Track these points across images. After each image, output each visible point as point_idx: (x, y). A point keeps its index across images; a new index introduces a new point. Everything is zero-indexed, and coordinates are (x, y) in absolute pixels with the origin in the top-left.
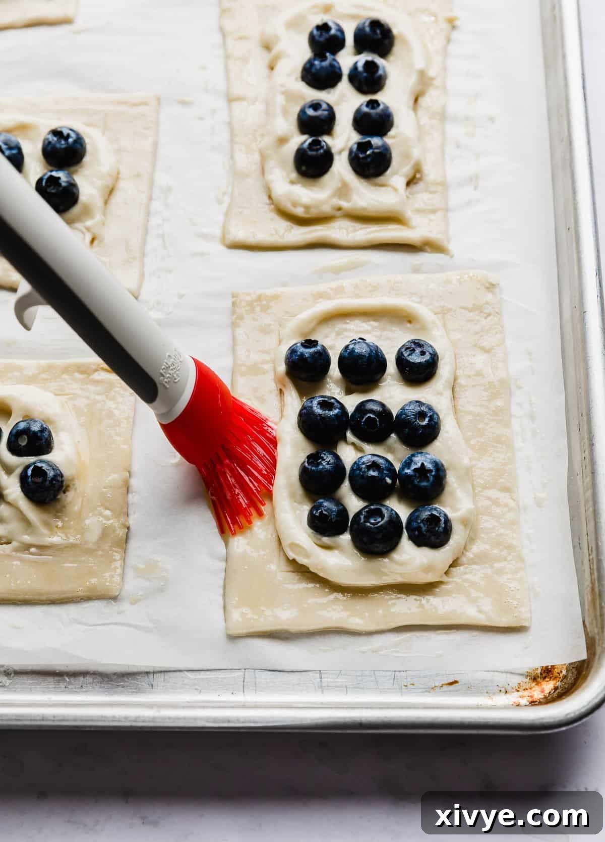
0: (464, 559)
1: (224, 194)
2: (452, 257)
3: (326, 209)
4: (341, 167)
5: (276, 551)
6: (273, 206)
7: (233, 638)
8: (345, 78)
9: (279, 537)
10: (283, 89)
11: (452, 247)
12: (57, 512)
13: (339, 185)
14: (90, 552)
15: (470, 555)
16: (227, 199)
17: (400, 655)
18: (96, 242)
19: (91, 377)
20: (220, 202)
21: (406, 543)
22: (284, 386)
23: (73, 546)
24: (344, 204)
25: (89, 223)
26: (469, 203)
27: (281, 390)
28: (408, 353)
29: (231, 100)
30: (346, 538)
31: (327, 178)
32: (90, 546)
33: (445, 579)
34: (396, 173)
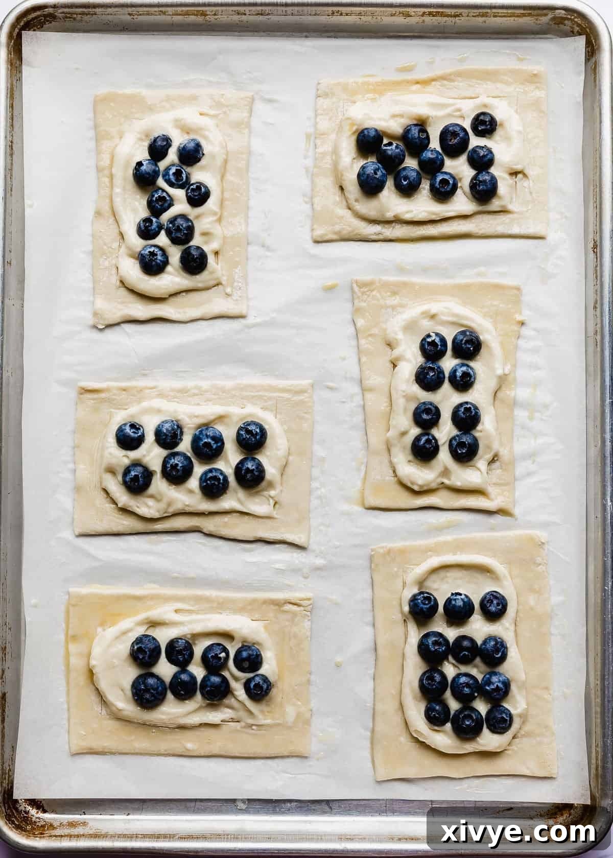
0: (519, 735)
1: (362, 463)
2: (516, 519)
3: (434, 485)
4: (444, 455)
5: (404, 730)
6: (396, 479)
7: (379, 782)
8: (447, 381)
9: (406, 720)
10: (404, 394)
11: (517, 511)
12: (267, 702)
13: (443, 469)
14: (290, 728)
15: (522, 732)
16: (363, 468)
17: (479, 792)
18: (277, 506)
19: (282, 609)
20: (359, 470)
21: (485, 731)
22: (407, 618)
23: (279, 725)
24: (446, 481)
25: (273, 493)
26: (529, 474)
27: (405, 620)
28: (489, 604)
29: (364, 390)
30: (448, 725)
31: (434, 462)
32: (290, 724)
33: (508, 748)
34: (480, 458)
